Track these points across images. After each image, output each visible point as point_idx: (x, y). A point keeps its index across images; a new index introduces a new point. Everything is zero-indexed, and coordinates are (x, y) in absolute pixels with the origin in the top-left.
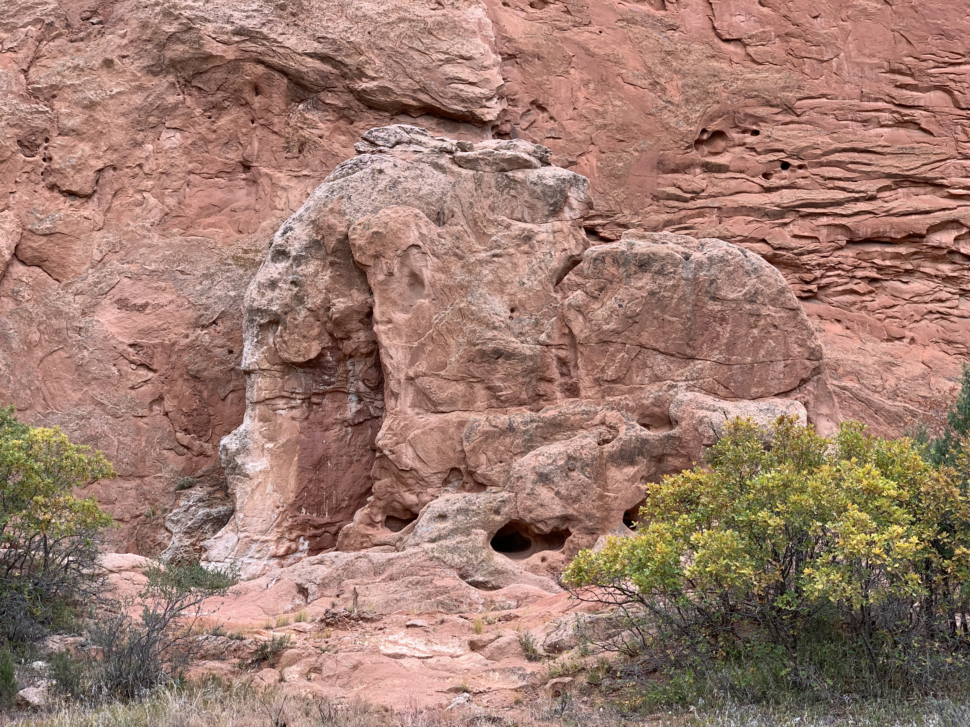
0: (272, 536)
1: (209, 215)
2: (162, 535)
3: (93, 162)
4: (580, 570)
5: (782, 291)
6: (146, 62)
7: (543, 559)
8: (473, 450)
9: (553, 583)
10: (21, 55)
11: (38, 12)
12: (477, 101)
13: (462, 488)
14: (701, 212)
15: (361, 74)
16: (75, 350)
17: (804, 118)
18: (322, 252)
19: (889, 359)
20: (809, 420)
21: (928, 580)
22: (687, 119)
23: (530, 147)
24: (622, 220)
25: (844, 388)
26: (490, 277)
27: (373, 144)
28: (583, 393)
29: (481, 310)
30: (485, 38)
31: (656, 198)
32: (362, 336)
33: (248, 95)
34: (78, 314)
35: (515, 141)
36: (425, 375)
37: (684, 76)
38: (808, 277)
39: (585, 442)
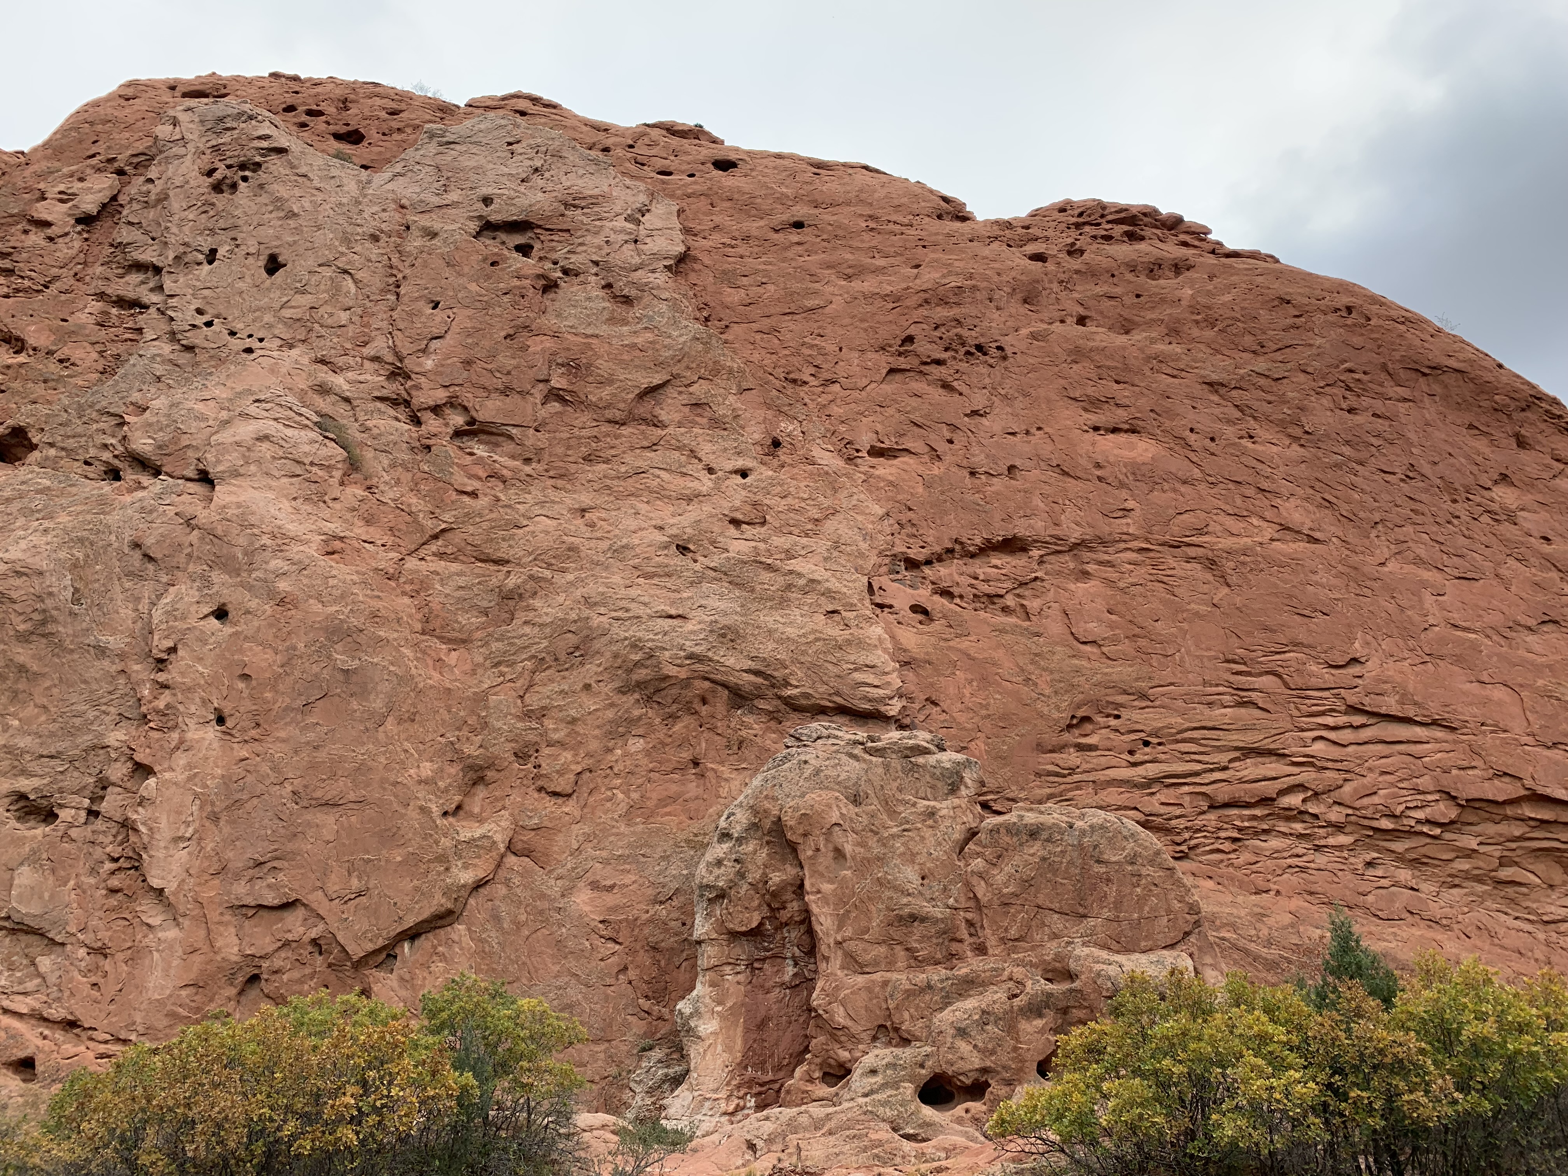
0: (723, 1094)
1: (665, 806)
2: (627, 1095)
3: (573, 767)
4: (1003, 1121)
5: (1158, 853)
6: (617, 684)
7: (967, 1111)
8: (897, 1008)
9: (977, 1134)
10: (518, 684)
11: (533, 650)
12: (882, 700)
13: (889, 1043)
14: (1078, 785)
15: (787, 684)
16: (555, 928)
17: (1157, 703)
18: (760, 833)
19: (1259, 910)
20: (1197, 972)
21: (1327, 1122)
22: (1058, 708)
23: (928, 736)
24: (1011, 795)
25: (1223, 939)
26: (902, 849)
27: (798, 739)
28: (990, 951)
29: (896, 879)
30: (885, 650)
31: (1038, 775)
32: (794, 906)
33: (697, 705)
34: (558, 895)
35: (915, 732)
36: (851, 939)
37: (1051, 672)
38: (1178, 839)
39: (996, 997)
